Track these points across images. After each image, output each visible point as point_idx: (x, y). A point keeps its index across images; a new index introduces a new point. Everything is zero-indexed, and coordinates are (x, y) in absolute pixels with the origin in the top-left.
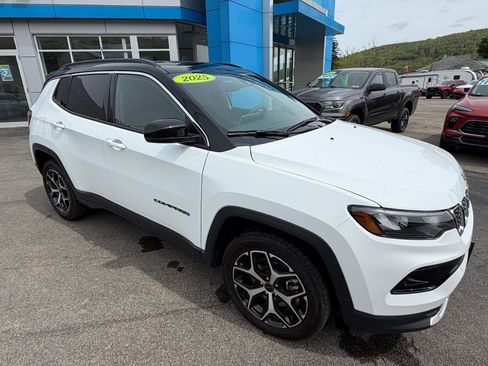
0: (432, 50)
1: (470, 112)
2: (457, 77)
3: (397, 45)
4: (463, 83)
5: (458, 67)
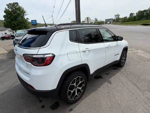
2: (6, 33)
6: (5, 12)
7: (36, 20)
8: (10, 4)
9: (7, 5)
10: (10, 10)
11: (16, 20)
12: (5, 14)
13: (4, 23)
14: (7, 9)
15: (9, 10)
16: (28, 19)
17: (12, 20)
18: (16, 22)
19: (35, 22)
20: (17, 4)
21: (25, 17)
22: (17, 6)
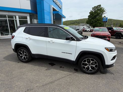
0: (77, 22)
1: (95, 34)
2: (84, 28)
3: (71, 21)
4: (85, 29)
5: (83, 26)
6: (90, 13)
8: (95, 7)
9: (93, 8)
10: (94, 11)
11: (95, 18)
14: (92, 11)
16: (105, 17)
17: (93, 18)
20: (100, 5)
21: (103, 16)
22: (100, 7)
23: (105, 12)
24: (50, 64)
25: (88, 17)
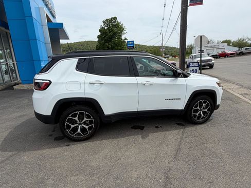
6: (100, 31)
7: (133, 41)
8: (107, 20)
9: (104, 22)
10: (106, 28)
11: (111, 41)
12: (99, 34)
13: (97, 46)
14: (102, 28)
15: (104, 29)
16: (126, 39)
17: (106, 41)
18: (110, 43)
19: (132, 44)
20: (115, 18)
21: (123, 37)
22: (115, 22)
23: (125, 32)
24: (132, 128)
25: (98, 37)
